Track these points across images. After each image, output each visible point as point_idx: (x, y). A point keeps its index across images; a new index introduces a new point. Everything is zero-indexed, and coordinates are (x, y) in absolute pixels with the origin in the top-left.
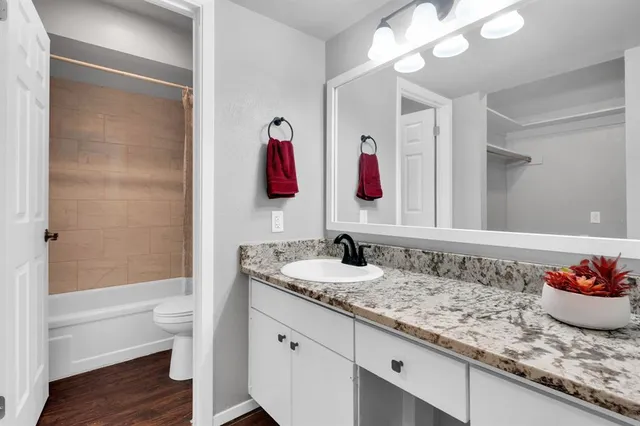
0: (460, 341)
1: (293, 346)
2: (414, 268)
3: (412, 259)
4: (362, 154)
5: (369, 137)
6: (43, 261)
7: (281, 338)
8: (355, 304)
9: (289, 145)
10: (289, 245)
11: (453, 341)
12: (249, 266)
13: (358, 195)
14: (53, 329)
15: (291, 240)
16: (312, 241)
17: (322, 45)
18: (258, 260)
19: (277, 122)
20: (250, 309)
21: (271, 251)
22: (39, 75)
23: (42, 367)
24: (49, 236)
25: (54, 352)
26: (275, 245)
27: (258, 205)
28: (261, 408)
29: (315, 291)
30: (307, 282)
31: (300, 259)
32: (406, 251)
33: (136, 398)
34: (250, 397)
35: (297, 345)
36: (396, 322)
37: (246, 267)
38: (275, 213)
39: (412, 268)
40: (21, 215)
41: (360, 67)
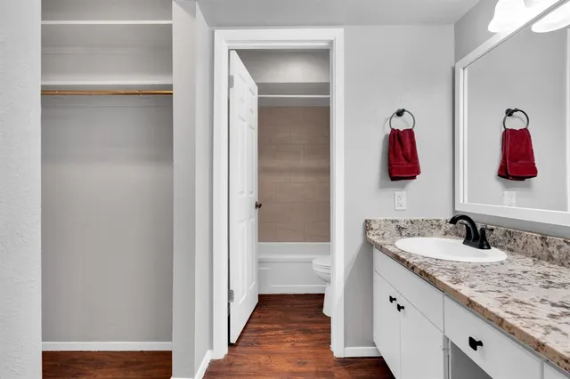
0: (525, 330)
1: (400, 308)
2: (553, 259)
3: (550, 249)
4: (506, 130)
5: (516, 110)
6: (254, 220)
7: (392, 299)
8: (439, 278)
9: (410, 133)
10: (412, 222)
11: (516, 328)
12: (373, 237)
13: (499, 175)
14: (260, 262)
15: (413, 218)
16: (438, 221)
17: (451, 29)
18: (381, 232)
19: (400, 113)
20: (374, 273)
21: (394, 226)
22: (251, 110)
23: (254, 283)
24: (258, 206)
25: (261, 277)
26: (397, 221)
27: (382, 186)
28: (382, 357)
29: (411, 262)
30: (410, 255)
31: (423, 236)
32: (542, 238)
33: (302, 318)
34: (374, 345)
35: (403, 308)
36: (468, 299)
37: (370, 237)
38: (397, 193)
39: (550, 258)
40: (242, 192)
41: (488, 41)
